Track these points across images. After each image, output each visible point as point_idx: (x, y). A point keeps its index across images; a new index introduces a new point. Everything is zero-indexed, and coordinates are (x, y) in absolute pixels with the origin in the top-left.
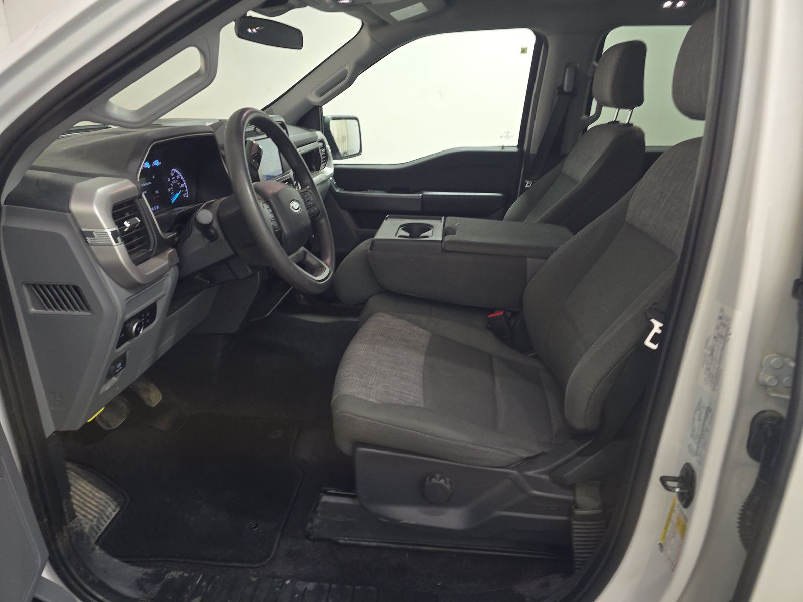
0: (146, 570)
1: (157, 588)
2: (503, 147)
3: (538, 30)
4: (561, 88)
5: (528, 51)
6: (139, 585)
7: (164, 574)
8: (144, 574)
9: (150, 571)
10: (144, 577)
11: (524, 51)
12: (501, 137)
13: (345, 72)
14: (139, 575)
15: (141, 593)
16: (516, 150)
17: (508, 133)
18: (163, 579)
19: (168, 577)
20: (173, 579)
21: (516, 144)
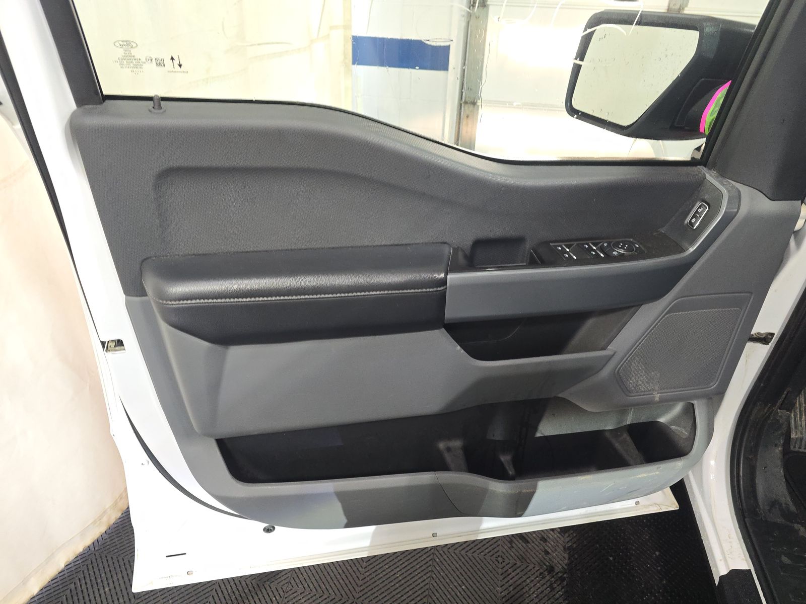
0: (791, 503)
1: (780, 520)
6: (774, 504)
7: (798, 523)
8: (786, 504)
9: (793, 508)
10: (784, 505)
14: (783, 500)
15: (767, 508)
18: (792, 522)
19: (796, 526)
20: (797, 531)
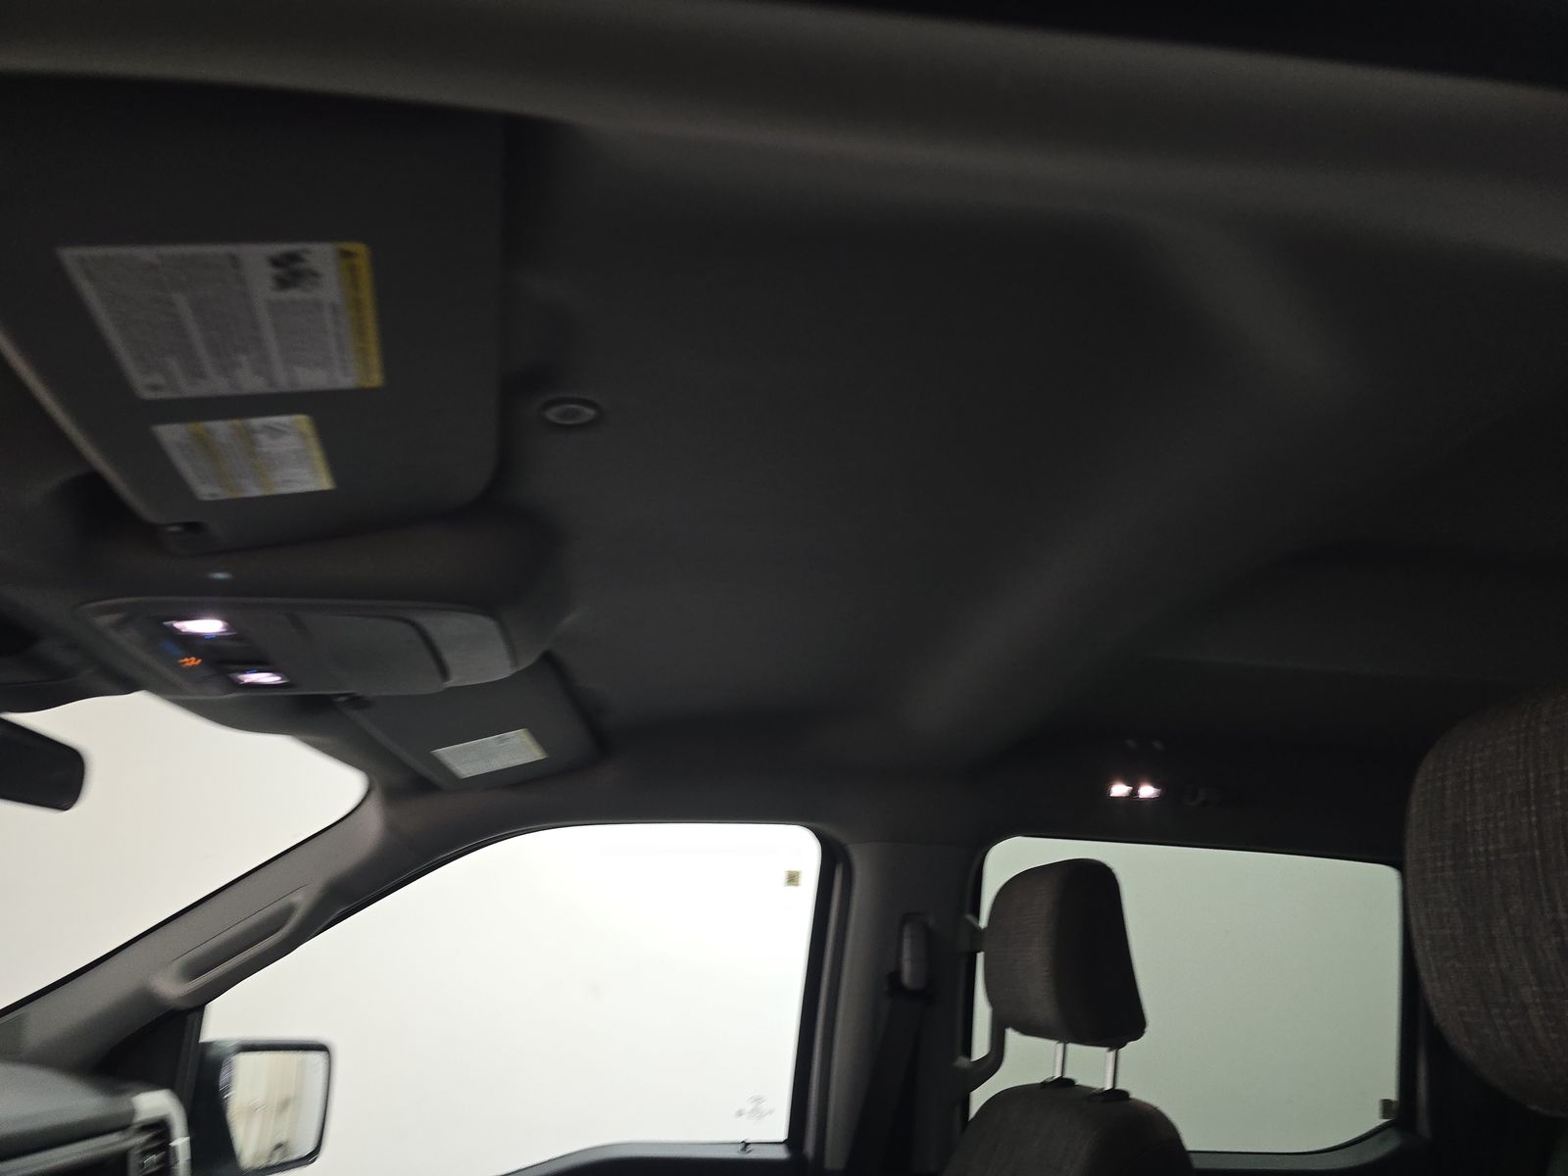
2: (746, 1144)
3: (826, 829)
4: (895, 977)
5: (803, 879)
11: (793, 879)
12: (740, 1113)
13: (290, 910)
16: (781, 1153)
17: (758, 1100)
21: (781, 1133)
